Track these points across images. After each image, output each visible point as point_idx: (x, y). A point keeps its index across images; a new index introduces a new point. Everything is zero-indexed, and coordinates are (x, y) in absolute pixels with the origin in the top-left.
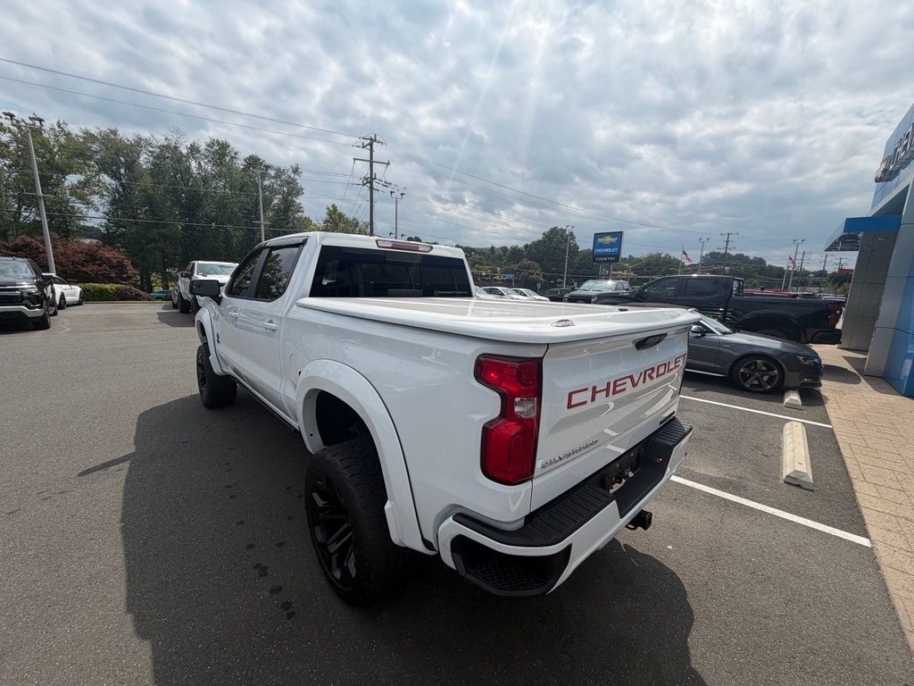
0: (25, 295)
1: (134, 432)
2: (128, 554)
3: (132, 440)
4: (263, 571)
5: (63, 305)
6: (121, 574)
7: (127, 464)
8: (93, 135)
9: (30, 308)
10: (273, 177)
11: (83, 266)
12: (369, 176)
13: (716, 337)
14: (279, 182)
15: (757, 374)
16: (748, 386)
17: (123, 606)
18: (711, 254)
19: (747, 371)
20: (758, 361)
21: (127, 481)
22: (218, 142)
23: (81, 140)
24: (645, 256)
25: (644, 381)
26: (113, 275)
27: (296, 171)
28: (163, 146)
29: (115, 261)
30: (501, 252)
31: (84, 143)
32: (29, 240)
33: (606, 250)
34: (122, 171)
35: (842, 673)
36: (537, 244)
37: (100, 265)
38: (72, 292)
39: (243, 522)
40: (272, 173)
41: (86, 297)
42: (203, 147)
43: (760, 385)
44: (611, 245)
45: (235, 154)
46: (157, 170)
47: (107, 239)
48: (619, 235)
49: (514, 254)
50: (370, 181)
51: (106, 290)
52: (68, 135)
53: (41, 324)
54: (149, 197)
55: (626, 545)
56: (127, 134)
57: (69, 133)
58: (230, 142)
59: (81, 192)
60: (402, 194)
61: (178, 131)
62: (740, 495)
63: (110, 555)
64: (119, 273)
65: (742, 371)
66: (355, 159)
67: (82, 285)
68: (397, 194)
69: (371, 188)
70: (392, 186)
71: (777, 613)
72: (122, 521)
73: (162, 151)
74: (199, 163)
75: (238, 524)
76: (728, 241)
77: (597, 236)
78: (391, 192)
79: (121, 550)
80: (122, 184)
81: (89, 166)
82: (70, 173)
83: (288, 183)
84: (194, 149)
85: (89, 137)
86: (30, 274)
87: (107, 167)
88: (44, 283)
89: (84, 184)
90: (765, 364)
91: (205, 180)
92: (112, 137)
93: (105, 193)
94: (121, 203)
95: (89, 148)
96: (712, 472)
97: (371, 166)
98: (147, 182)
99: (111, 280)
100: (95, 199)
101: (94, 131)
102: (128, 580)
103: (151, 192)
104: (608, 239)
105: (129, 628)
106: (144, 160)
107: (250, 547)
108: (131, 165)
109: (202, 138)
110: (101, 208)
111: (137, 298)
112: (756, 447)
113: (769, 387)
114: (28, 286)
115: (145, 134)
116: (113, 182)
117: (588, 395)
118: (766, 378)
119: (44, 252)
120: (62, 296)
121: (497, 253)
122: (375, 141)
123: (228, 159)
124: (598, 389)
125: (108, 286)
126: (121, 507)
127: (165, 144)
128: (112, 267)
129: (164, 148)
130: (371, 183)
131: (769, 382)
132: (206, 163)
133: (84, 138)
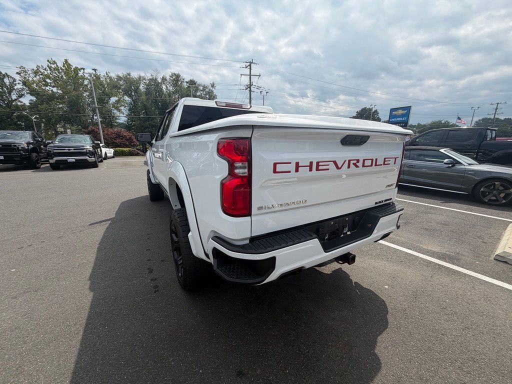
0: (88, 151)
1: (117, 209)
2: (97, 257)
3: (115, 213)
4: (151, 271)
5: (106, 158)
6: (92, 265)
7: (109, 222)
8: (120, 77)
9: (90, 157)
10: (201, 91)
11: (115, 140)
12: (249, 84)
13: (464, 167)
14: (204, 93)
15: (495, 192)
16: (487, 201)
17: (88, 278)
18: (483, 119)
19: (486, 190)
20: (496, 183)
21: (107, 228)
22: (175, 74)
23: (116, 80)
24: (430, 123)
25: (349, 167)
26: (128, 144)
27: (213, 86)
28: (150, 79)
29: (128, 137)
31: (117, 81)
32: (93, 128)
33: (398, 119)
34: (133, 94)
35: (494, 377)
37: (122, 139)
38: (110, 152)
39: (149, 250)
40: (201, 88)
41: (116, 154)
42: (168, 77)
43: (497, 200)
44: (403, 116)
45: (183, 80)
46: (148, 92)
47: (128, 127)
48: (408, 109)
50: (249, 86)
51: (125, 151)
52: (110, 78)
53: (94, 165)
54: (145, 106)
55: (356, 283)
56: (135, 75)
57: (111, 78)
58: (180, 74)
59: (117, 105)
60: (267, 93)
61: (156, 70)
62: (453, 264)
63: (90, 258)
64: (130, 143)
65: (482, 189)
66: (241, 75)
67: (115, 149)
68: (264, 93)
69: (250, 91)
70: (262, 88)
71: (454, 333)
72: (99, 244)
73: (150, 82)
74: (167, 86)
75: (147, 250)
76: (496, 109)
77: (392, 110)
78: (261, 92)
79: (95, 256)
80: (133, 100)
81: (119, 92)
82: (112, 97)
83: (209, 93)
84: (164, 79)
85: (119, 78)
86: (90, 142)
87: (127, 92)
88: (96, 147)
89: (118, 102)
90: (501, 185)
91: (169, 95)
92: (128, 77)
93: (126, 105)
94: (133, 110)
95: (119, 83)
96: (436, 249)
97: (250, 78)
98: (144, 97)
99: (127, 146)
100: (122, 108)
101: (121, 75)
102: (94, 267)
103: (146, 103)
104: (400, 112)
105: (87, 287)
106: (142, 87)
107: (149, 260)
108: (137, 90)
109: (168, 73)
110: (125, 113)
111: (137, 155)
112: (479, 237)
113: (504, 201)
114: (89, 147)
115: (142, 74)
116: (129, 99)
117: (292, 167)
118: (502, 195)
119: (99, 134)
120: (106, 153)
122: (252, 63)
123: (180, 83)
124: (300, 165)
125: (125, 149)
126: (101, 238)
127: (151, 78)
128: (127, 140)
129: (151, 80)
130: (250, 88)
131: (504, 198)
132: (170, 86)
133: (117, 79)
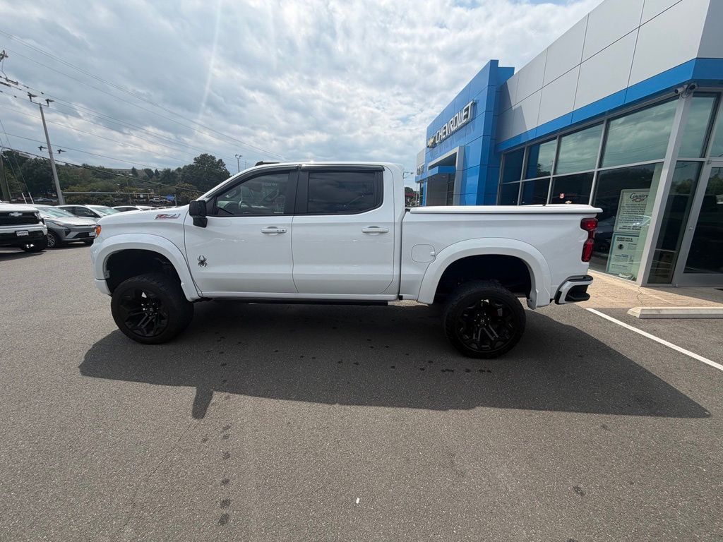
30: (145, 174)
36: (190, 168)
49: (168, 176)
121: (141, 175)
